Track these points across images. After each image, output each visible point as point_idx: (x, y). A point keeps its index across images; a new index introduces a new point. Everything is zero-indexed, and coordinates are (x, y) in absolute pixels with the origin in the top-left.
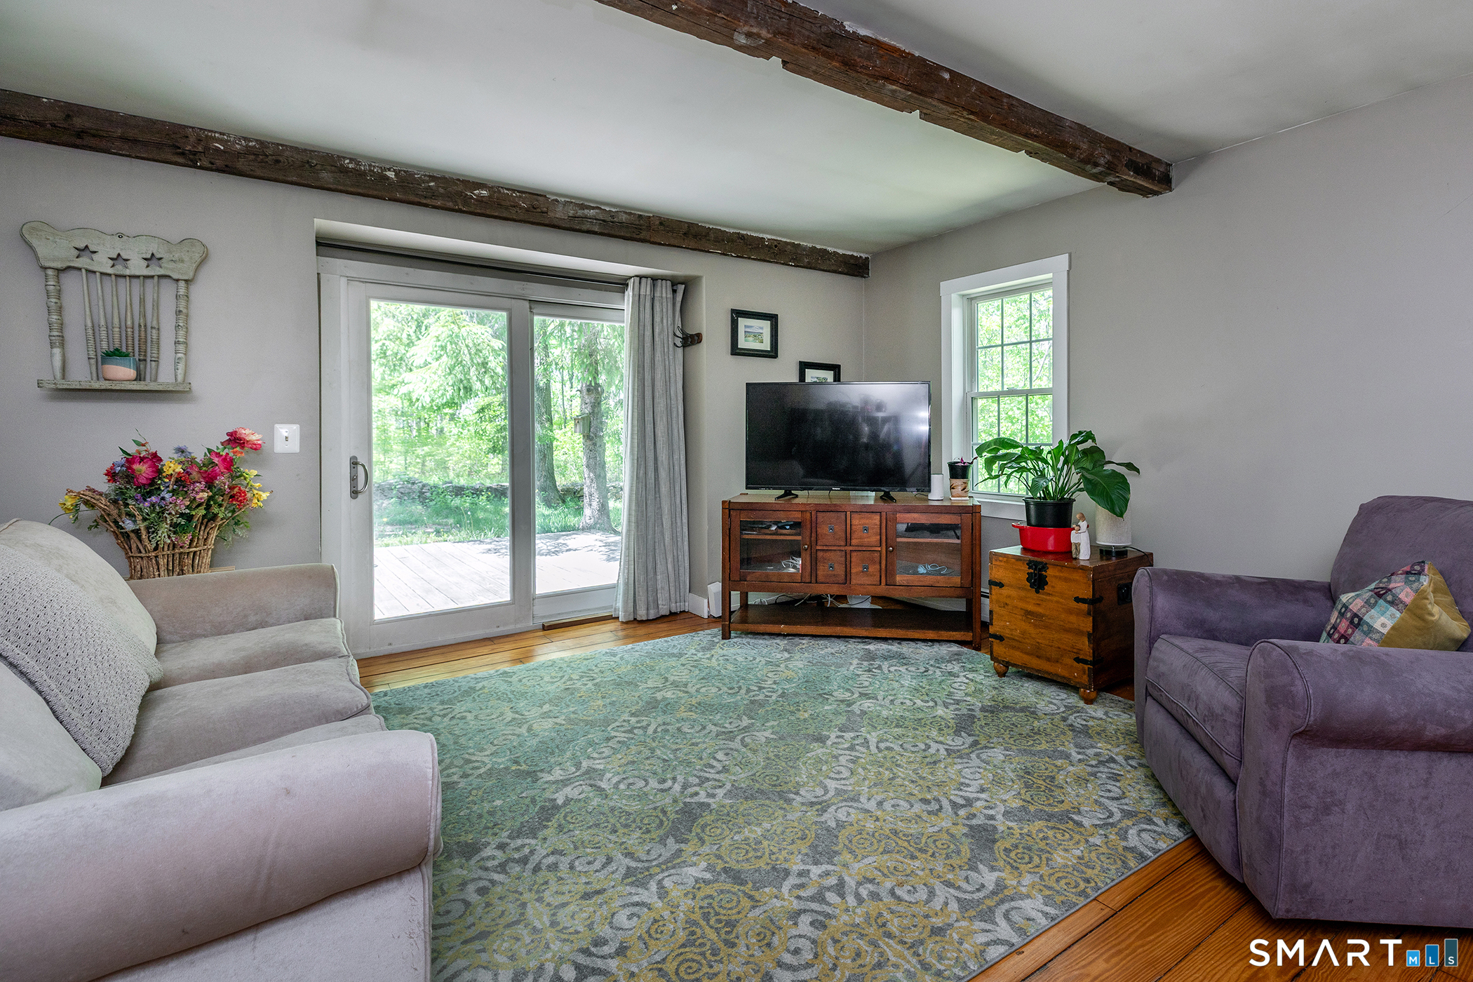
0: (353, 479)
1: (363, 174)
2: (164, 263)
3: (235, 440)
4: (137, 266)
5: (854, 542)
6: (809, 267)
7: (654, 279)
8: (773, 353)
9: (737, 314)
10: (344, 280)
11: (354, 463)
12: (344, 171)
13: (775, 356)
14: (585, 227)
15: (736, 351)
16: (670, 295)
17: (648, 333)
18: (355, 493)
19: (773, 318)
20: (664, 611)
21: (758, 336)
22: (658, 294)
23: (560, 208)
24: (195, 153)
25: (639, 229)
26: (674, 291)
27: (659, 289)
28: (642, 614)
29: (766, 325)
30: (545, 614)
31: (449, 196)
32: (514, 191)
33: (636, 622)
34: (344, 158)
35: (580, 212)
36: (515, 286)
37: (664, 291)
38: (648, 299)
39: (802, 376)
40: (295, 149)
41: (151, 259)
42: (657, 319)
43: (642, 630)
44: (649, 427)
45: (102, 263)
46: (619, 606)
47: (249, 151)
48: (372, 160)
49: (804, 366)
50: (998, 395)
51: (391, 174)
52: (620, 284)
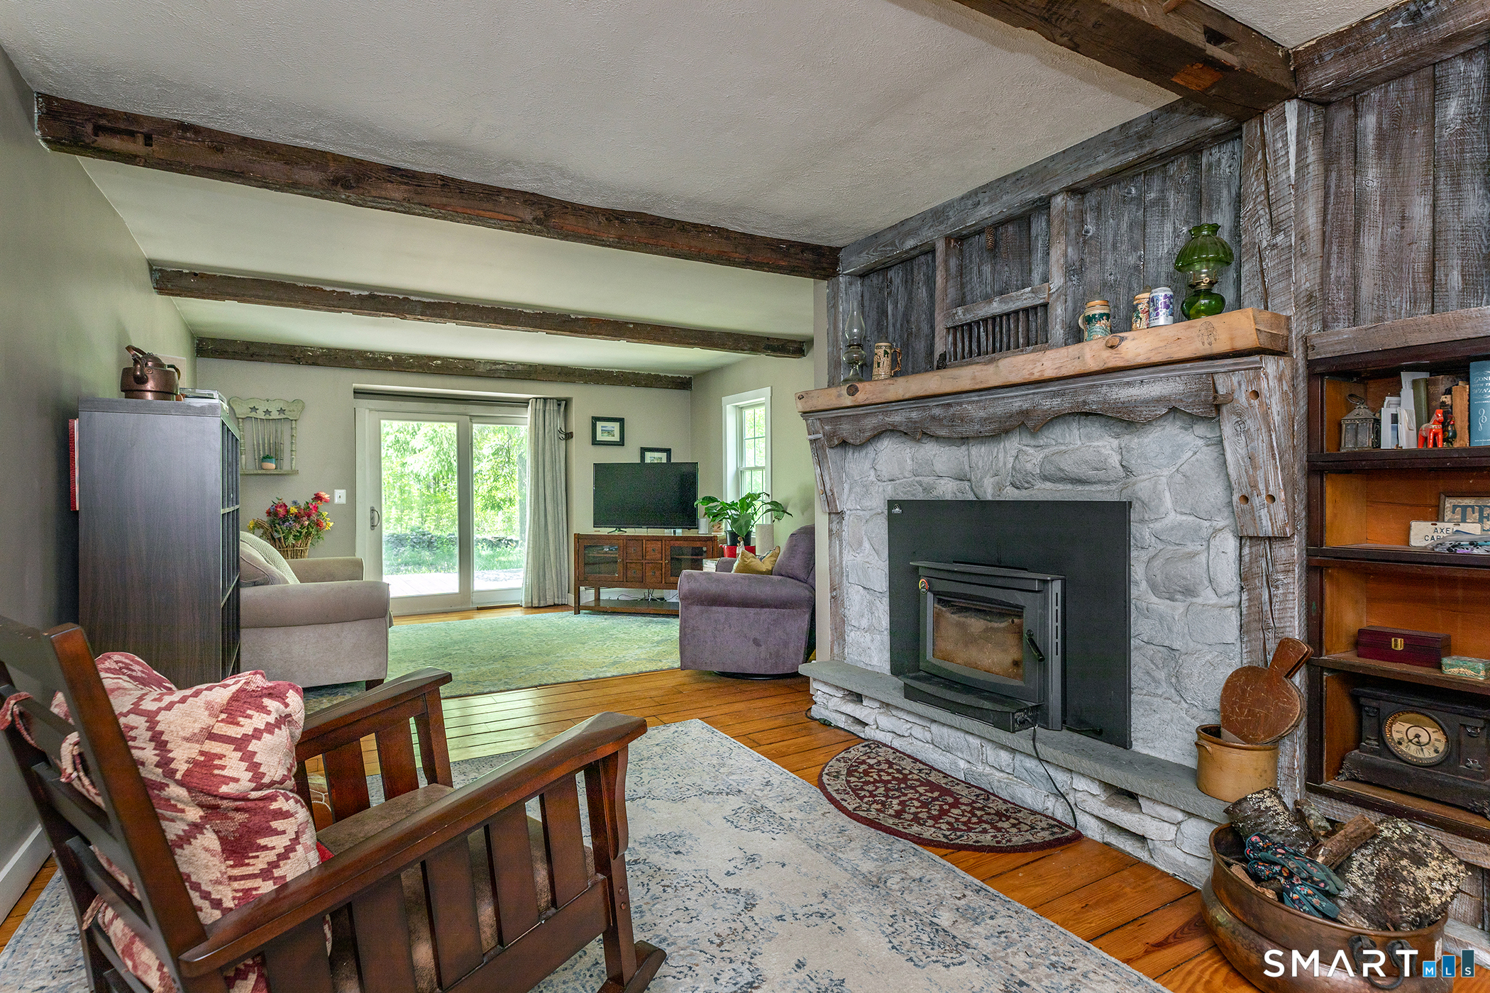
0: (372, 519)
1: (376, 359)
2: (286, 412)
3: (317, 497)
4: (275, 415)
5: (647, 557)
6: (646, 386)
7: (545, 399)
8: (621, 443)
9: (596, 420)
10: (367, 411)
11: (373, 510)
12: (368, 359)
13: (623, 445)
14: (496, 376)
15: (595, 442)
16: (556, 408)
17: (541, 432)
18: (373, 526)
19: (621, 421)
20: (550, 602)
21: (610, 433)
22: (547, 408)
23: (482, 365)
24: (299, 358)
25: (530, 373)
26: (559, 405)
27: (548, 405)
28: (536, 603)
29: (616, 426)
30: (477, 601)
31: (420, 366)
32: (455, 359)
33: (531, 608)
34: (367, 352)
35: (494, 367)
36: (461, 408)
37: (551, 407)
38: (541, 411)
39: (643, 457)
40: (344, 350)
41: (281, 411)
42: (547, 423)
43: (534, 611)
44: (541, 490)
45: (260, 414)
46: (522, 598)
47: (323, 354)
48: (380, 353)
49: (644, 450)
50: (751, 469)
51: (390, 358)
52: (525, 403)
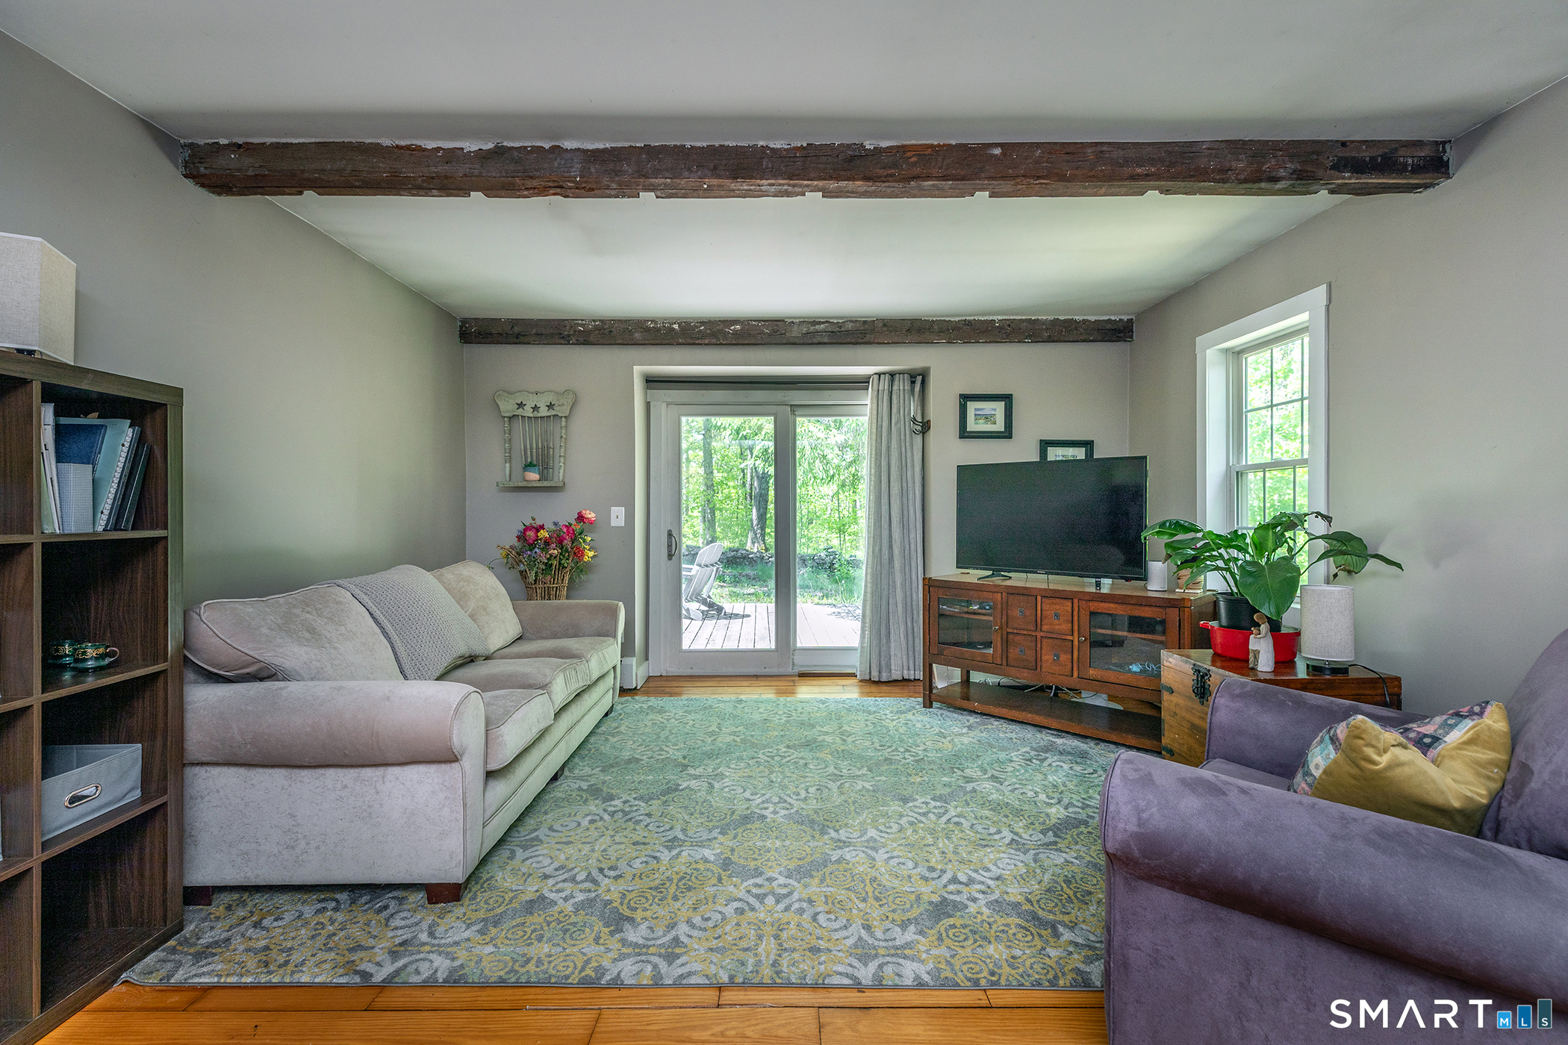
0: (669, 546)
1: (659, 330)
2: (555, 408)
3: (581, 518)
4: (544, 412)
6: (1050, 340)
7: (892, 375)
8: (1007, 434)
9: (965, 398)
10: (665, 405)
11: (670, 534)
12: (648, 330)
13: (1010, 437)
14: (815, 341)
15: (964, 434)
16: (907, 387)
17: (885, 424)
18: (670, 556)
19: (1007, 399)
20: (896, 675)
21: (988, 418)
22: (895, 388)
23: (796, 328)
24: (569, 336)
25: (864, 333)
26: (913, 382)
27: (896, 383)
28: (875, 677)
29: (999, 406)
30: (802, 663)
31: (714, 335)
32: (759, 321)
33: (869, 682)
34: (648, 321)
35: (812, 329)
36: (779, 395)
37: (901, 385)
38: (886, 392)
39: (1043, 453)
40: (620, 321)
41: (550, 406)
42: (894, 410)
43: (874, 689)
44: (885, 508)
45: (528, 412)
46: (855, 663)
47: (596, 328)
48: (664, 320)
49: (1045, 445)
51: (676, 326)
52: (860, 383)
